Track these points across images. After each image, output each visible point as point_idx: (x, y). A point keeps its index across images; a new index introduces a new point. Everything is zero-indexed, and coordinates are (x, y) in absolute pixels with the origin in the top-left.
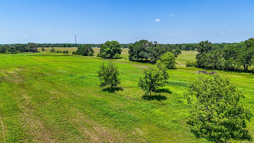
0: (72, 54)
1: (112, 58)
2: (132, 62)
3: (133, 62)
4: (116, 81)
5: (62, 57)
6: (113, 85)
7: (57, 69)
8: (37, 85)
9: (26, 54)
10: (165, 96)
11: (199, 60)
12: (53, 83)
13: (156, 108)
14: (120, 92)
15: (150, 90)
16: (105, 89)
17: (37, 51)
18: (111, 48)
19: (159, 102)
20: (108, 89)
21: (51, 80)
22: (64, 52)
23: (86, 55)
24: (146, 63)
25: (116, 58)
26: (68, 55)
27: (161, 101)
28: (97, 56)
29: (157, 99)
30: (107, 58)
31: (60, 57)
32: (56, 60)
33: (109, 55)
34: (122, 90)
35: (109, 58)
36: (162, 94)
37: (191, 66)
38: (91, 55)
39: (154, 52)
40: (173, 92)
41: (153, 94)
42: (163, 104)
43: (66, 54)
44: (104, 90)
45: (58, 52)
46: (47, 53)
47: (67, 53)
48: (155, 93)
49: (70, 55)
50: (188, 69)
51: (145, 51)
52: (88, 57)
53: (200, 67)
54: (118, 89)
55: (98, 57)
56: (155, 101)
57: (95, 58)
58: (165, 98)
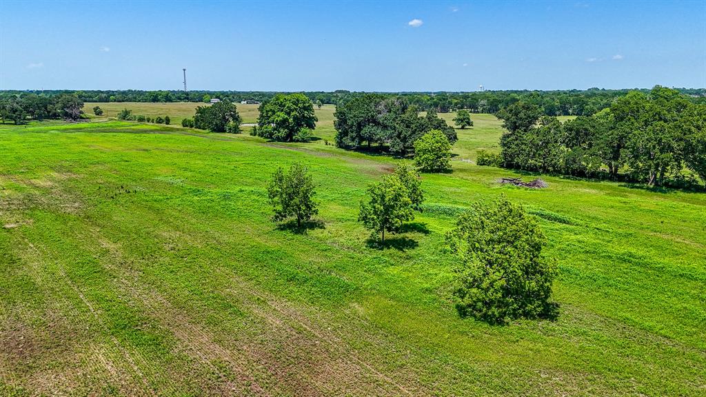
0: (180, 127)
1: (292, 141)
2: (343, 151)
3: (346, 152)
4: (307, 206)
5: (158, 135)
6: (301, 216)
7: (155, 174)
8: (121, 216)
9: (55, 127)
10: (416, 241)
11: (506, 150)
12: (158, 211)
13: (393, 265)
14: (316, 232)
15: (382, 229)
16: (284, 225)
17: (82, 118)
18: (288, 114)
19: (400, 252)
20: (290, 226)
21: (149, 204)
22: (160, 121)
23: (220, 129)
24: (380, 154)
25: (303, 139)
26: (172, 130)
27: (403, 251)
28: (251, 134)
29: (396, 248)
30: (279, 139)
31: (152, 135)
32: (144, 147)
33: (283, 132)
34: (321, 228)
35: (284, 140)
36: (410, 235)
37: (489, 163)
38: (236, 130)
39: (400, 127)
40: (433, 230)
41: (389, 235)
42: (409, 258)
43: (164, 125)
44: (282, 228)
45: (141, 120)
46: (110, 123)
47: (167, 123)
48: (393, 234)
49: (178, 130)
50: (479, 172)
51: (376, 123)
52: (227, 135)
53: (509, 166)
54: (313, 225)
55: (255, 135)
56: (393, 250)
57: (245, 140)
58: (413, 244)
